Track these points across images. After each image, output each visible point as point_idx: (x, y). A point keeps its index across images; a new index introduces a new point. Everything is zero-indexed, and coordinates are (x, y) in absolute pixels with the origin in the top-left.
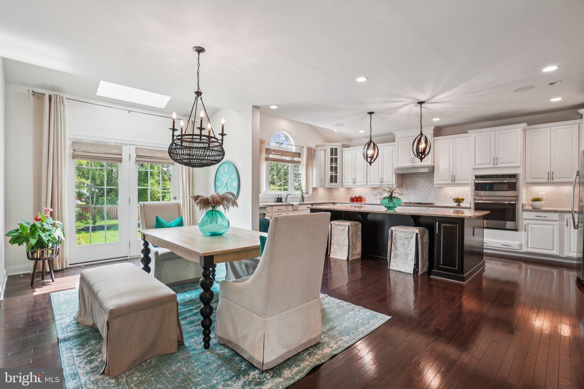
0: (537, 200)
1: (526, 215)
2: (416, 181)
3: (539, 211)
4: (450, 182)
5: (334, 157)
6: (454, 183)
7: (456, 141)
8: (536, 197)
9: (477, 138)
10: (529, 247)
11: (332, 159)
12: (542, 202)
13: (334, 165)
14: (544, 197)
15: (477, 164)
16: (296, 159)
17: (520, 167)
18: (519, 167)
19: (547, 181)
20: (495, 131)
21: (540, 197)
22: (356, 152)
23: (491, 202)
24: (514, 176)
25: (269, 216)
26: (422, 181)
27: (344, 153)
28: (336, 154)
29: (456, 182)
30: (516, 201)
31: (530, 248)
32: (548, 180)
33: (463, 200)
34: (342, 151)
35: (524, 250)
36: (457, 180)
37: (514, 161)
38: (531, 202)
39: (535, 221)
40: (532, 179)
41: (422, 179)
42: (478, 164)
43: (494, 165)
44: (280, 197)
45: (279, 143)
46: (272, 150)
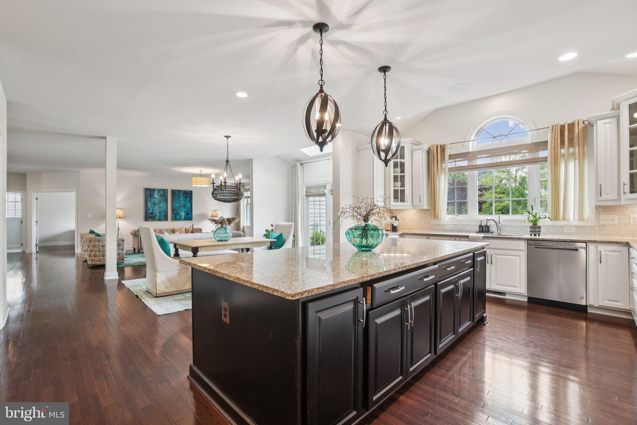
44: (484, 224)
45: (500, 136)
46: (474, 152)
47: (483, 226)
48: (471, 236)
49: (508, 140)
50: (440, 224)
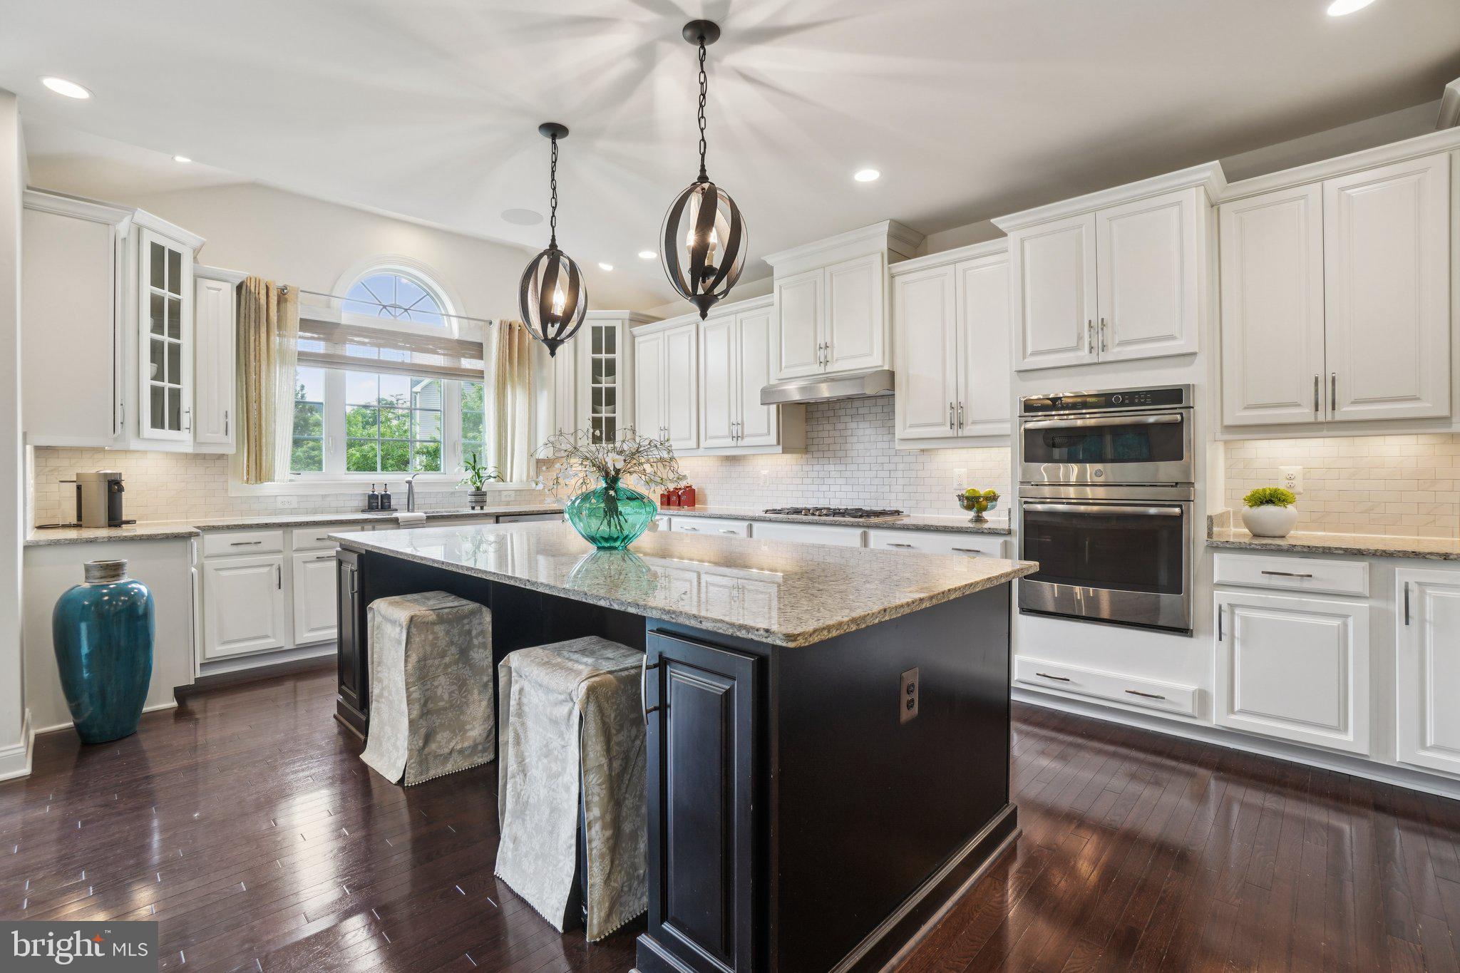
0: (1272, 499)
1: (1224, 566)
2: (849, 433)
3: (1279, 551)
4: (946, 431)
5: (604, 356)
6: (960, 435)
7: (965, 271)
8: (1266, 486)
9: (1027, 245)
10: (1236, 709)
11: (596, 364)
12: (1290, 508)
13: (605, 384)
14: (1299, 486)
15: (1029, 350)
16: (467, 363)
17: (1198, 359)
18: (1194, 354)
19: (1312, 419)
20: (1095, 210)
21: (1282, 486)
22: (669, 337)
23: (1095, 508)
24: (1174, 396)
25: (271, 565)
26: (868, 432)
27: (639, 343)
28: (611, 348)
29: (969, 430)
30: (1180, 506)
31: (1242, 712)
32: (1317, 409)
33: (993, 498)
34: (633, 337)
35: (1217, 718)
36: (970, 421)
37: (1170, 334)
38: (1246, 509)
39: (1262, 595)
40: (1248, 408)
41: (867, 425)
42: (1033, 354)
43: (1094, 352)
44: (379, 491)
45: (395, 306)
46: (349, 327)
47: (378, 496)
48: (402, 518)
49: (409, 320)
50: (258, 497)
